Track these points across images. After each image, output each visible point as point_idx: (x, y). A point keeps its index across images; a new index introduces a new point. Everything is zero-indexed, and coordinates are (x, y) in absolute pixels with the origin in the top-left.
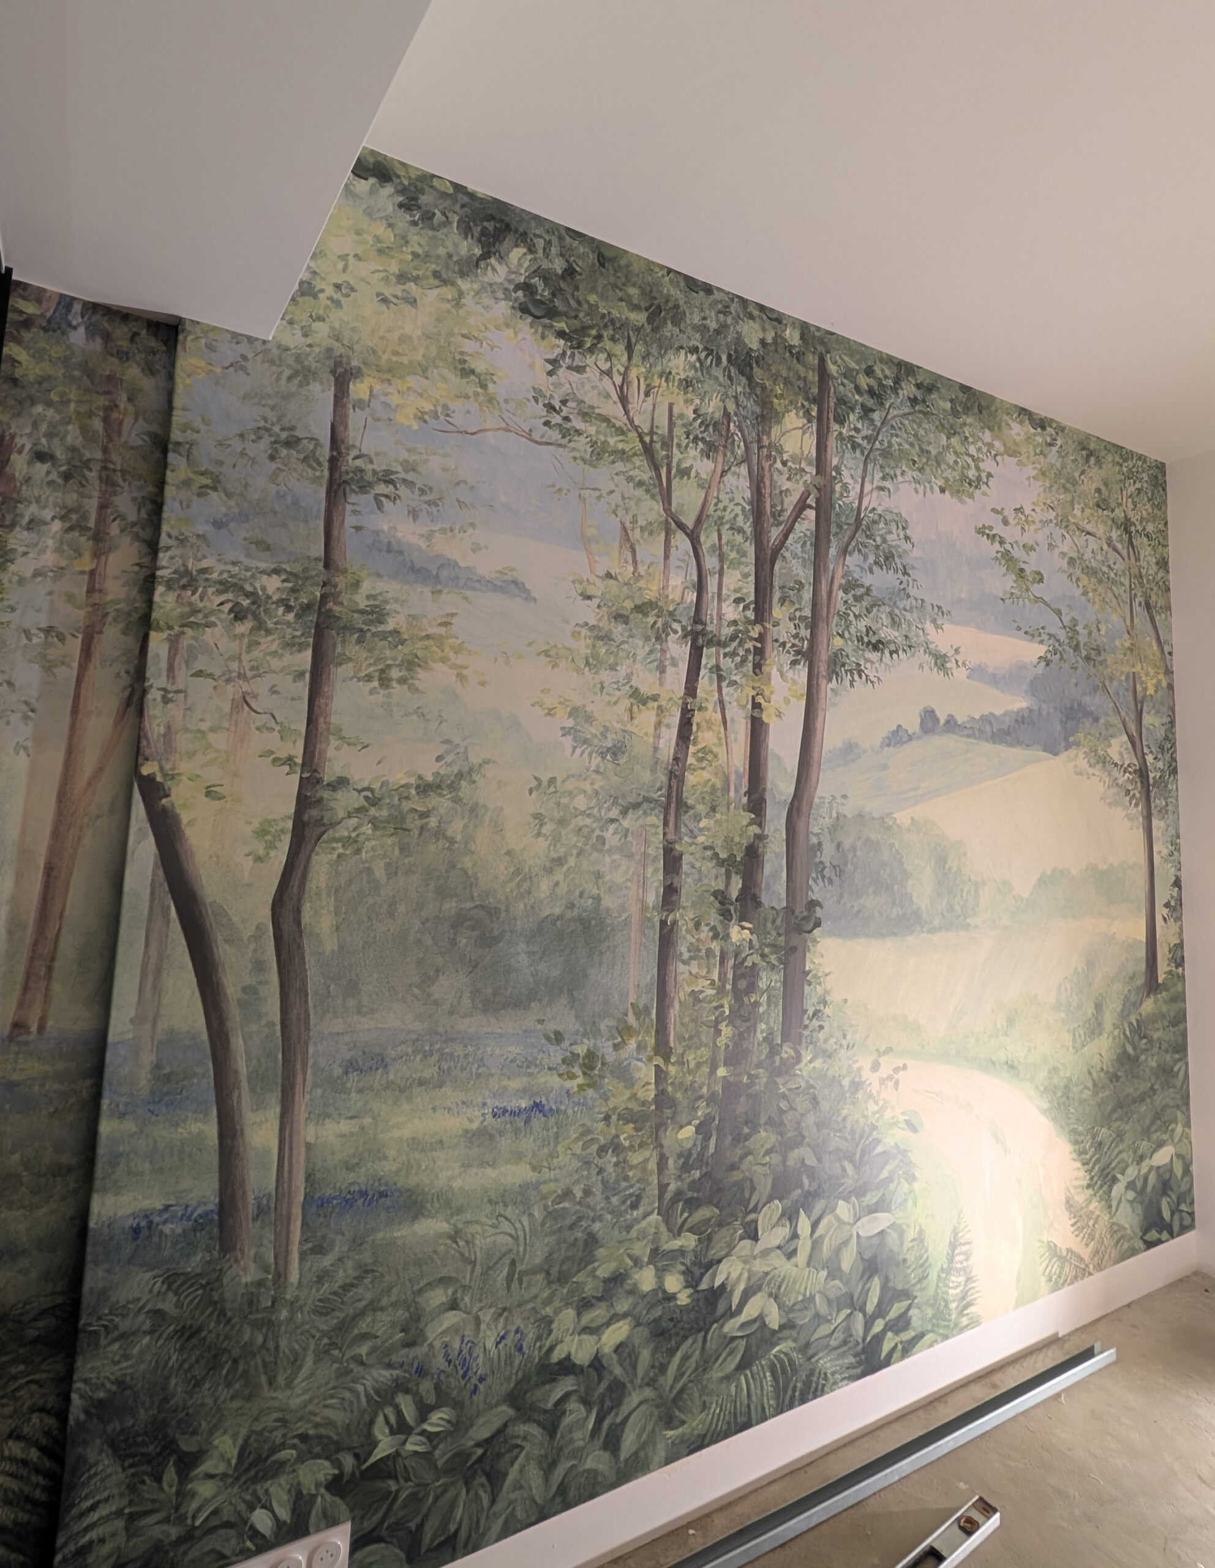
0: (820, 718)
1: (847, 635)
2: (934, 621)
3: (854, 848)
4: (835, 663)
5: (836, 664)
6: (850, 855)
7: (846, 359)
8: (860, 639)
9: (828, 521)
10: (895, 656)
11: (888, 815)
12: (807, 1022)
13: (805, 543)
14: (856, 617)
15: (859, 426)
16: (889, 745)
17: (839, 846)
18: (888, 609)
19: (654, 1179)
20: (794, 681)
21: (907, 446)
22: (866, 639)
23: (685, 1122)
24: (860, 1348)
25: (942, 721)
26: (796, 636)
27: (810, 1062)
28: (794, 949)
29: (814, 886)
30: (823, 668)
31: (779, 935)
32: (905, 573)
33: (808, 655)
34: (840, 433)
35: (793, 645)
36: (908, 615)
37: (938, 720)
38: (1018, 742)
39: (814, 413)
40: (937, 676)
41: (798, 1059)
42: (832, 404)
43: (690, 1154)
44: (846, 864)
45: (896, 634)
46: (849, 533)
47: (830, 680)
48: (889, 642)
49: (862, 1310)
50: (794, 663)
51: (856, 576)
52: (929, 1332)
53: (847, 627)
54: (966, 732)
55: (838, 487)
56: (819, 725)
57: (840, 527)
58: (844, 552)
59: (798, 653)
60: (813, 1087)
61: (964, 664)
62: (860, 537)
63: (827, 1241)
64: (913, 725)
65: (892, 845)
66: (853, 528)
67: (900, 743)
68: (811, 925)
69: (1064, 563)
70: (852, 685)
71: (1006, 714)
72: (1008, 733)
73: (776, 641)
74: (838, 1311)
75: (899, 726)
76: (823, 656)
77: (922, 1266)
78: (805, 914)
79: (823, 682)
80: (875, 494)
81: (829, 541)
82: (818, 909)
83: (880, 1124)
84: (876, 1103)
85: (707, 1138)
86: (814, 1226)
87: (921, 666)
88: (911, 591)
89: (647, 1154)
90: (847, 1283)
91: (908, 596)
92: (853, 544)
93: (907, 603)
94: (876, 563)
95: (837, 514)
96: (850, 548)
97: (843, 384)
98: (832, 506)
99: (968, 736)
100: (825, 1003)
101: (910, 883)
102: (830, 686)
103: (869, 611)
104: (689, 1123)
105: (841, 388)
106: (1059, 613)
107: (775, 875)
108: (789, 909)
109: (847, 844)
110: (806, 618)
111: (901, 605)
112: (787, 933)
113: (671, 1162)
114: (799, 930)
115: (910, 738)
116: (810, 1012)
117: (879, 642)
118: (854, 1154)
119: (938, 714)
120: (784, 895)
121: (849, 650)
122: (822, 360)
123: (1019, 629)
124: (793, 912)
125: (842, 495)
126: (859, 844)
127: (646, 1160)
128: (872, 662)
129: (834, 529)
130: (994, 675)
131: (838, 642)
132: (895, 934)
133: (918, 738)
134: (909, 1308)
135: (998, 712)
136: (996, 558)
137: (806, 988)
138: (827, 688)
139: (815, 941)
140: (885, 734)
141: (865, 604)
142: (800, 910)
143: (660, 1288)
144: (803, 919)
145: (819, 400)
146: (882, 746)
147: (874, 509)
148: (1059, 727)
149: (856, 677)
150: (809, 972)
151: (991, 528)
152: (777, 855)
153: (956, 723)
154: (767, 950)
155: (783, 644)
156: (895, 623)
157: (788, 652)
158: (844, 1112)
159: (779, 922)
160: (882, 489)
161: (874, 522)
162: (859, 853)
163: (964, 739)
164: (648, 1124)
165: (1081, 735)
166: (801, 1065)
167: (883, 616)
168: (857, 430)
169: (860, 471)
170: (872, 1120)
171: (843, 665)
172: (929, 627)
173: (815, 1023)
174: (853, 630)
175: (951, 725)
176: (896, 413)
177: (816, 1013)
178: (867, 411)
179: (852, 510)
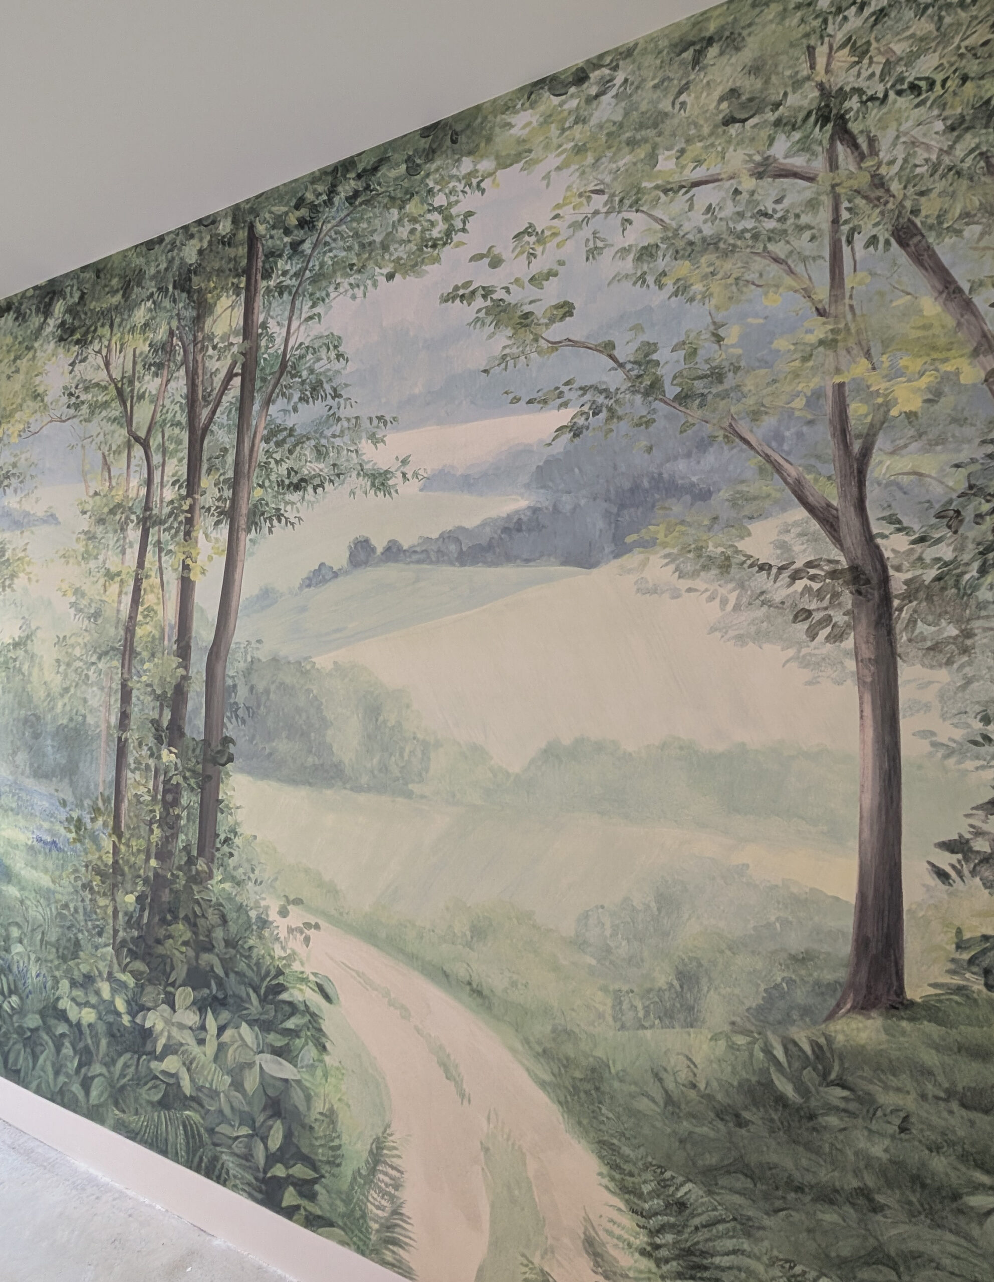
0: (238, 570)
1: (267, 484)
2: (372, 437)
3: (267, 692)
4: (254, 514)
5: (256, 516)
6: (263, 699)
7: (274, 209)
8: (280, 484)
9: (253, 380)
10: (320, 490)
11: (306, 659)
12: (219, 845)
13: (230, 411)
14: (277, 462)
15: (288, 267)
16: (309, 586)
17: (252, 688)
18: (313, 442)
19: (111, 921)
20: (217, 540)
21: (344, 254)
22: (287, 482)
23: (129, 890)
24: (261, 1175)
25: (379, 550)
26: (218, 500)
27: (220, 882)
28: (209, 777)
29: (228, 724)
30: (243, 522)
31: (198, 763)
32: (336, 395)
33: (230, 514)
34: (268, 287)
35: (218, 507)
36: (338, 441)
37: (373, 550)
38: (509, 558)
39: (242, 285)
40: (377, 499)
41: (211, 876)
42: (260, 264)
43: (131, 917)
44: (259, 706)
45: (322, 466)
46: (272, 382)
47: (249, 531)
48: (314, 477)
49: (264, 1139)
50: (217, 523)
51: (279, 421)
52: (339, 1227)
53: (268, 476)
54: (415, 557)
55: (263, 343)
56: (237, 577)
57: (264, 380)
58: (268, 402)
59: (220, 514)
60: (221, 905)
61: (416, 474)
62: (285, 380)
63: (231, 1051)
64: (339, 558)
65: (309, 691)
66: (277, 375)
67: (325, 581)
68: (225, 759)
69: (628, 265)
70: (270, 531)
71: (484, 524)
72: (489, 547)
73: (203, 507)
74: (240, 1124)
75: (322, 564)
76: (244, 509)
77: (332, 1148)
78: (220, 748)
79: (242, 535)
80: (302, 328)
81: (253, 398)
82: (231, 745)
83: (287, 971)
84: (283, 948)
85: (142, 910)
86: (221, 1030)
87: (352, 493)
88: (343, 413)
89: (107, 902)
90: (249, 1103)
91: (339, 419)
92: (277, 390)
93: (337, 429)
94: (301, 399)
95: (263, 369)
96: (274, 395)
97: (272, 237)
98: (257, 363)
99: (418, 562)
100: (236, 834)
101: (330, 732)
102: (249, 537)
103: (291, 452)
104: (132, 893)
105: (270, 242)
106: (608, 348)
107: (196, 710)
108: (207, 742)
109: (260, 687)
110: (229, 479)
111: (328, 433)
112: (205, 761)
113: (121, 915)
114: (215, 763)
115: (336, 575)
116: (222, 837)
117: (303, 480)
118: (260, 987)
119: (374, 542)
120: (202, 729)
121: (269, 498)
122: (252, 227)
123: (516, 400)
124: (210, 745)
125: (267, 348)
126: (273, 688)
127: (106, 906)
128: (293, 503)
129: (258, 384)
130: (466, 477)
131: (258, 493)
132: (310, 784)
133: (347, 573)
134: (315, 1181)
135: (471, 523)
136: (477, 319)
137: (219, 814)
138: (246, 539)
139: (228, 774)
140: (305, 575)
141: (287, 446)
142: (216, 745)
143: (112, 1002)
144: (218, 752)
145: (247, 272)
146: (301, 588)
147: (301, 344)
148: (601, 524)
149: (275, 522)
150: (222, 801)
151: (467, 284)
152: (198, 694)
153: (400, 549)
154: (188, 774)
155: (209, 509)
156: (320, 453)
157: (213, 515)
158: (251, 942)
159: (198, 751)
160: (311, 318)
161: (301, 357)
162: (272, 696)
163: (412, 566)
164: (108, 881)
165: (658, 531)
166: (213, 882)
167: (307, 453)
168: (285, 273)
169: (287, 314)
170: (281, 964)
171: (263, 514)
172: (365, 445)
173: (226, 849)
174: (273, 477)
175: (393, 552)
176: (329, 226)
177: (227, 840)
178: (295, 246)
179: (277, 357)
